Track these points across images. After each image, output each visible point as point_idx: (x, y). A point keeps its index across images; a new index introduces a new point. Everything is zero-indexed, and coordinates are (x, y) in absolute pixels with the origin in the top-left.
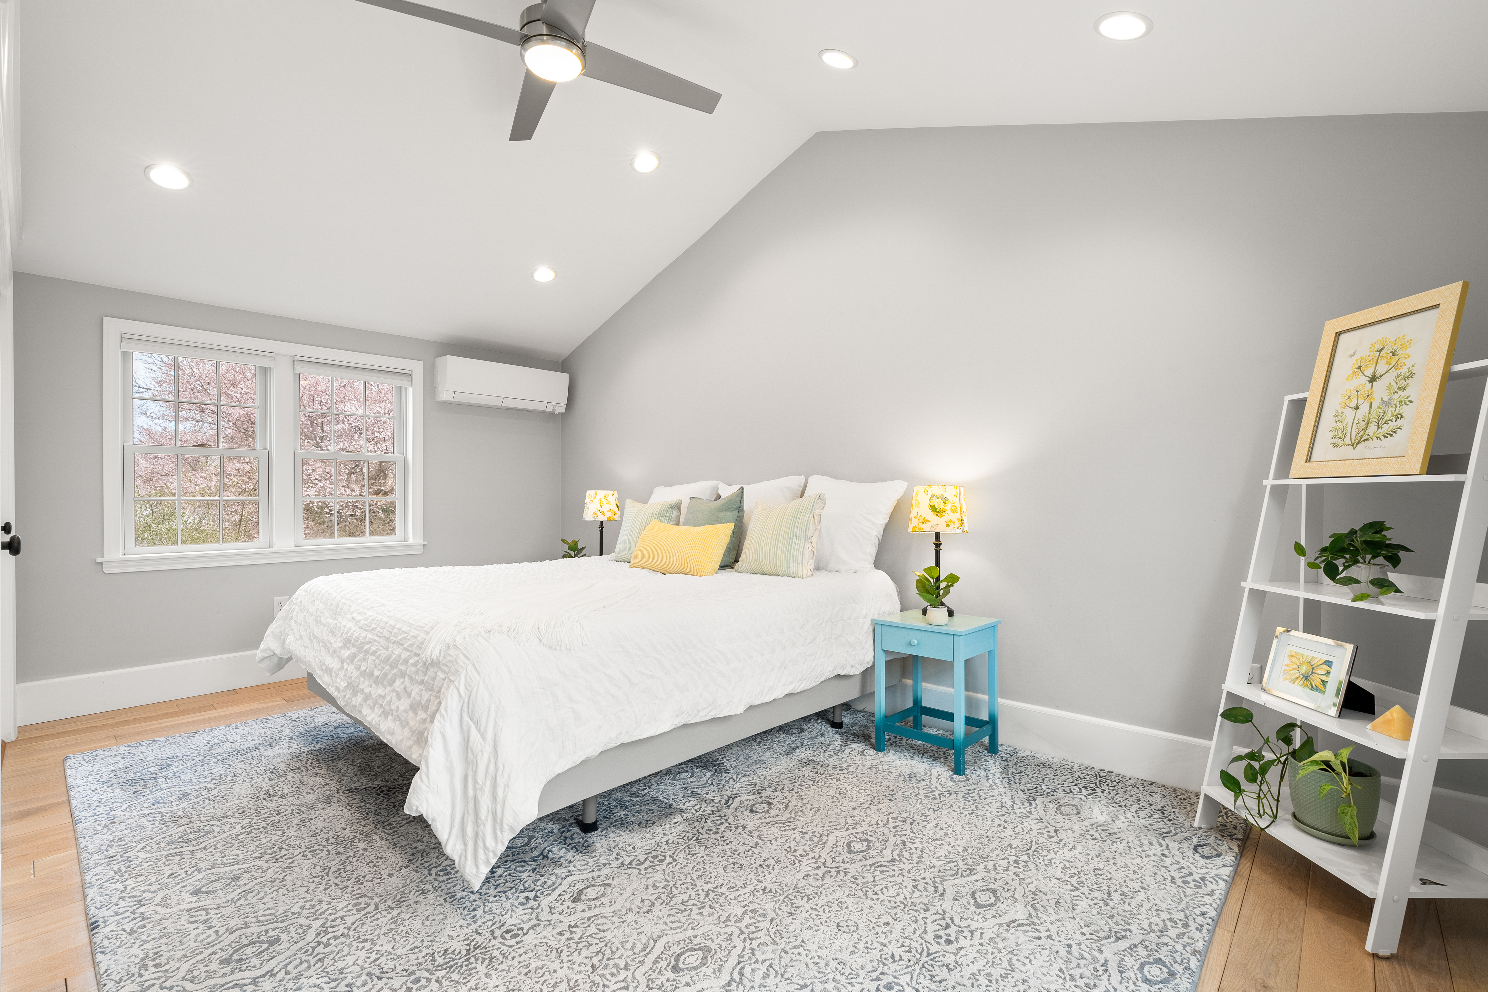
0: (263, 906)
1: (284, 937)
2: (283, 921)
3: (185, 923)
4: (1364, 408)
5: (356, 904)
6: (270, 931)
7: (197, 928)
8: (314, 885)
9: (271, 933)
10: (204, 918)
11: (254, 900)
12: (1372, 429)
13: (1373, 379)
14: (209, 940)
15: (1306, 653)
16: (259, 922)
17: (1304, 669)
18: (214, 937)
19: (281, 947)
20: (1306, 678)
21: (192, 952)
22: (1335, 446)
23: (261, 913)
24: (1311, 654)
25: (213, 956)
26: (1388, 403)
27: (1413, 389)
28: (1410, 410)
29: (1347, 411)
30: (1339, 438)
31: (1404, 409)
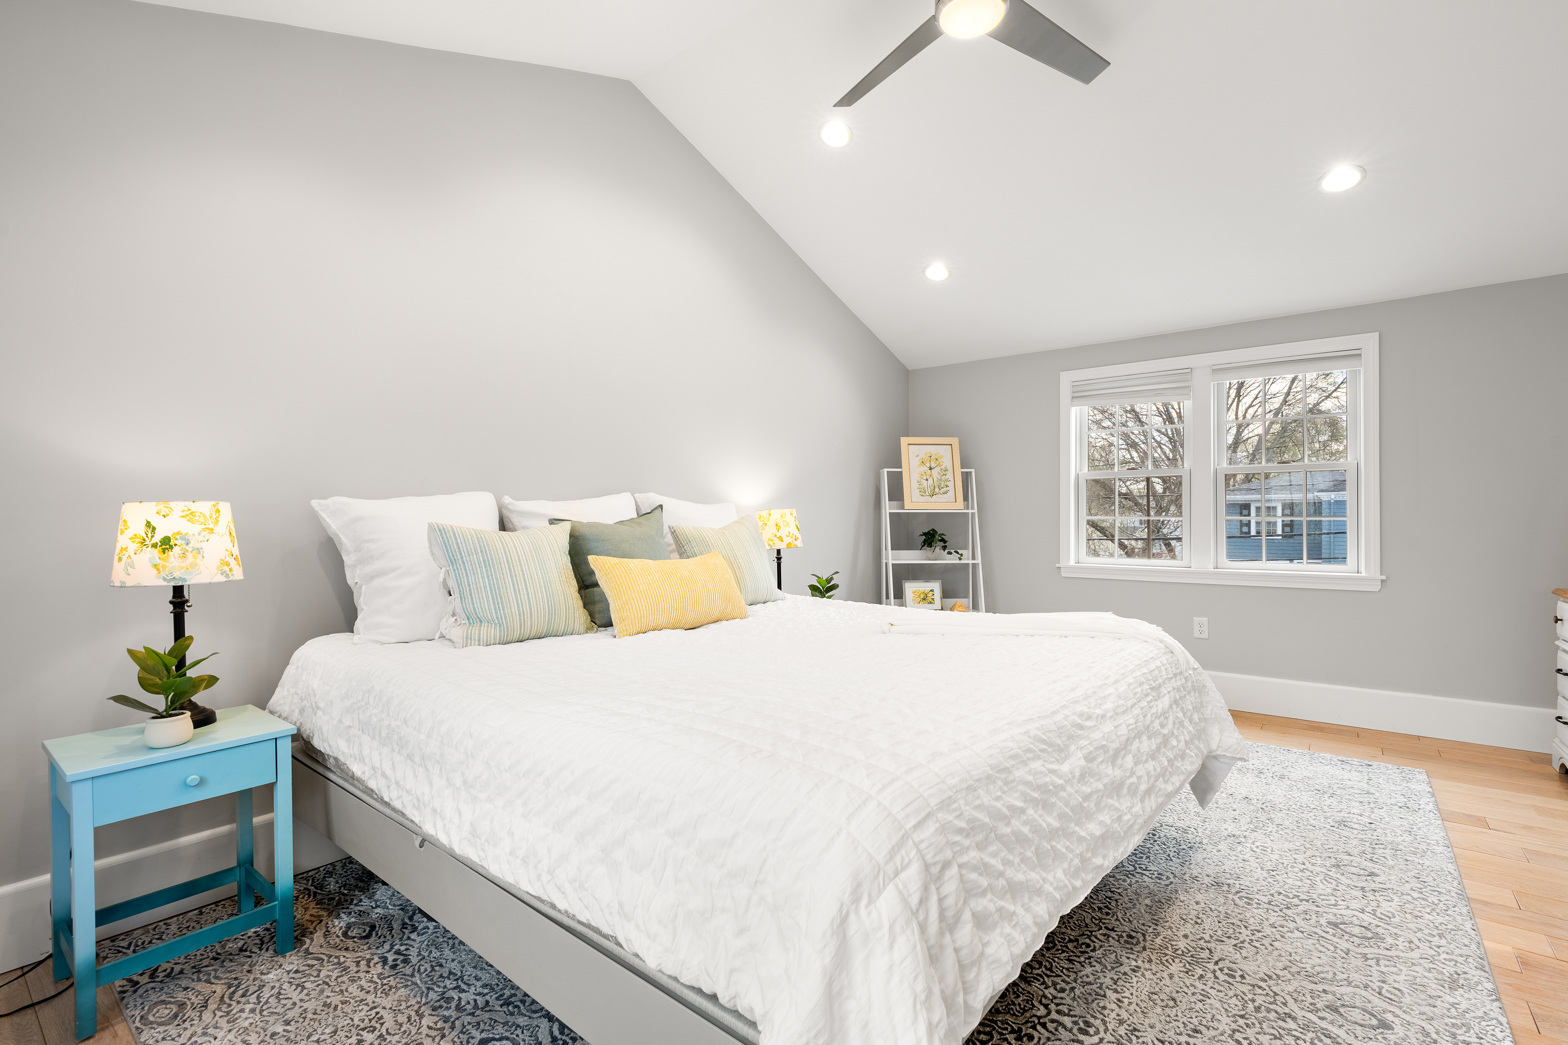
0: (1323, 957)
1: (1323, 921)
2: (1316, 933)
3: (1407, 995)
4: (930, 481)
5: (1249, 904)
6: (1331, 933)
7: (1395, 981)
8: (1264, 942)
9: (1331, 931)
10: (1386, 987)
11: (1327, 968)
12: (937, 490)
13: (931, 469)
14: (1387, 963)
15: (921, 589)
16: (1336, 947)
17: (922, 596)
18: (1382, 962)
19: (1329, 916)
20: (924, 599)
21: (1406, 963)
22: (922, 496)
23: (1329, 953)
24: (923, 589)
25: (1388, 947)
26: (940, 480)
27: (950, 476)
28: (951, 484)
29: (923, 481)
30: (923, 492)
31: (948, 483)
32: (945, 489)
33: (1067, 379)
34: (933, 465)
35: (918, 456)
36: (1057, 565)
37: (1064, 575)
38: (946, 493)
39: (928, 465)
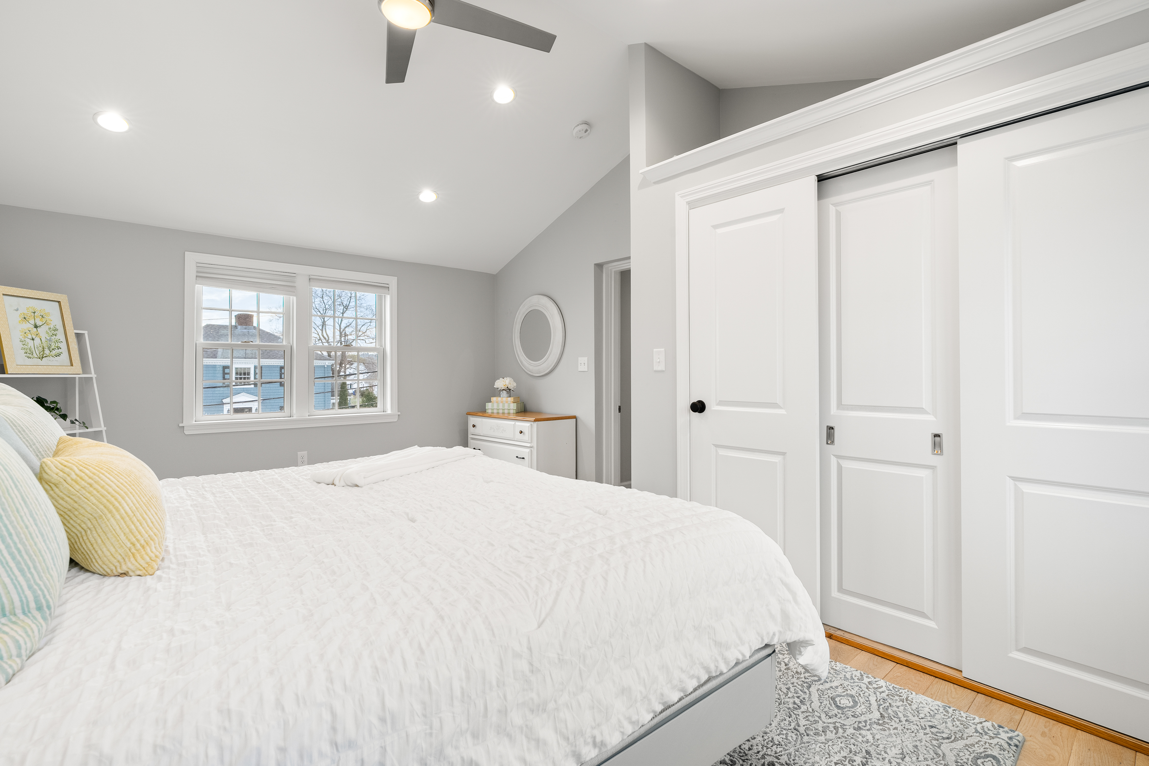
4: (37, 341)
12: (47, 352)
13: (36, 326)
22: (28, 357)
26: (50, 340)
27: (61, 336)
28: (63, 346)
29: (28, 340)
30: (29, 354)
31: (60, 345)
32: (57, 351)
33: (192, 259)
34: (39, 323)
35: (17, 310)
36: (181, 425)
37: (186, 433)
38: (58, 355)
39: (32, 322)
